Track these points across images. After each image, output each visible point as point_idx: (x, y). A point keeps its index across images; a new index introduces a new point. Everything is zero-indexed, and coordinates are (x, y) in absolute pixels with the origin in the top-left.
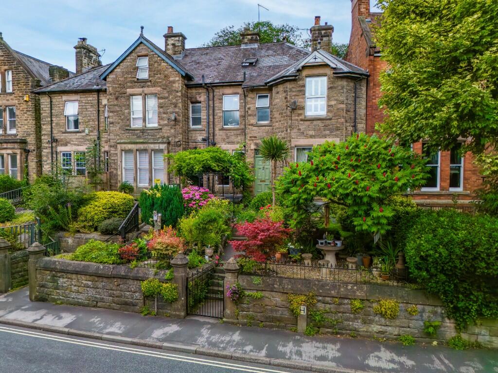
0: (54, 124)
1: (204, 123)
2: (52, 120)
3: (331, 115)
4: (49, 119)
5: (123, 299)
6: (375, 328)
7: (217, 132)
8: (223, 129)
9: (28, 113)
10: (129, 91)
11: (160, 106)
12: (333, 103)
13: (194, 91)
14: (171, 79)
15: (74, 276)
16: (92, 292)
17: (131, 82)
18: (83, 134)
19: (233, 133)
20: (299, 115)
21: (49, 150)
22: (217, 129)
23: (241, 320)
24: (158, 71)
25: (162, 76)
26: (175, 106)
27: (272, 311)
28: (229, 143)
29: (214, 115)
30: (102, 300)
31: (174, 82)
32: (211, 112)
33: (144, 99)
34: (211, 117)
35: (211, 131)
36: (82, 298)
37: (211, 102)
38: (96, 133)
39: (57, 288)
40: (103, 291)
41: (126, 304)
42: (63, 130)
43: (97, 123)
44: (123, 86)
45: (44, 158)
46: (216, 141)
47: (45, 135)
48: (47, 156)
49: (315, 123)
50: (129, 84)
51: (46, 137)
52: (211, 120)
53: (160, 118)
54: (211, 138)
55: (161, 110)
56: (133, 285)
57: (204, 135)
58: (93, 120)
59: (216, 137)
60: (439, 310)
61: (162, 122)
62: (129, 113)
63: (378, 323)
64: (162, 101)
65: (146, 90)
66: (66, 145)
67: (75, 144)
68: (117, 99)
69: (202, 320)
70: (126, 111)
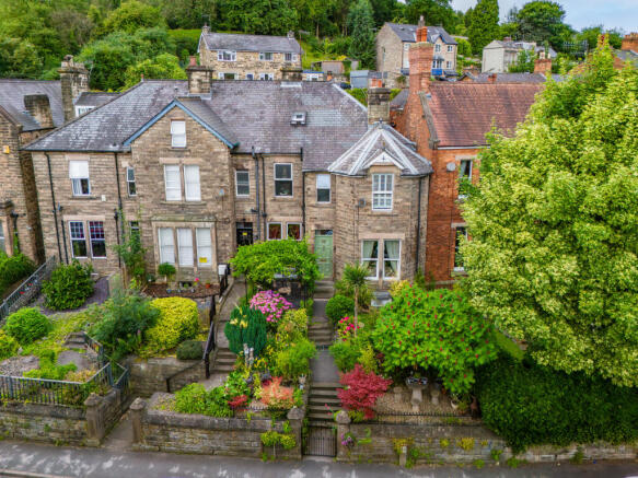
0: (55, 189)
1: (252, 193)
2: (52, 184)
3: (396, 212)
4: (48, 182)
5: (241, 448)
6: (457, 457)
7: (268, 203)
8: (274, 200)
9: (11, 168)
10: (162, 160)
11: (203, 179)
12: (399, 200)
13: (240, 158)
14: (216, 150)
15: (188, 430)
16: (208, 443)
17: (165, 150)
18: (98, 201)
19: (286, 204)
20: (366, 211)
21: (52, 219)
22: (268, 199)
23: (352, 458)
24: (199, 139)
25: (204, 146)
26: (222, 180)
27: (379, 450)
28: (281, 215)
29: (264, 185)
30: (219, 449)
31: (219, 153)
32: (261, 181)
33: (182, 170)
34: (261, 187)
35: (262, 202)
36: (197, 448)
37: (261, 171)
38: (116, 200)
39: (168, 440)
40: (220, 442)
41: (244, 451)
42: (70, 196)
43: (116, 189)
44: (154, 154)
45: (45, 229)
46: (268, 213)
47: (43, 200)
48: (48, 226)
49: (382, 218)
50: (161, 152)
51: (45, 203)
52: (262, 190)
53: (203, 192)
54: (262, 209)
55: (205, 183)
56: (251, 436)
57: (254, 206)
58: (111, 186)
59: (267, 209)
60: (502, 442)
61: (206, 197)
62: (164, 186)
63: (459, 453)
64: (205, 173)
65: (184, 160)
66: (75, 213)
67: (88, 213)
68: (147, 168)
69: (318, 459)
70: (161, 183)
